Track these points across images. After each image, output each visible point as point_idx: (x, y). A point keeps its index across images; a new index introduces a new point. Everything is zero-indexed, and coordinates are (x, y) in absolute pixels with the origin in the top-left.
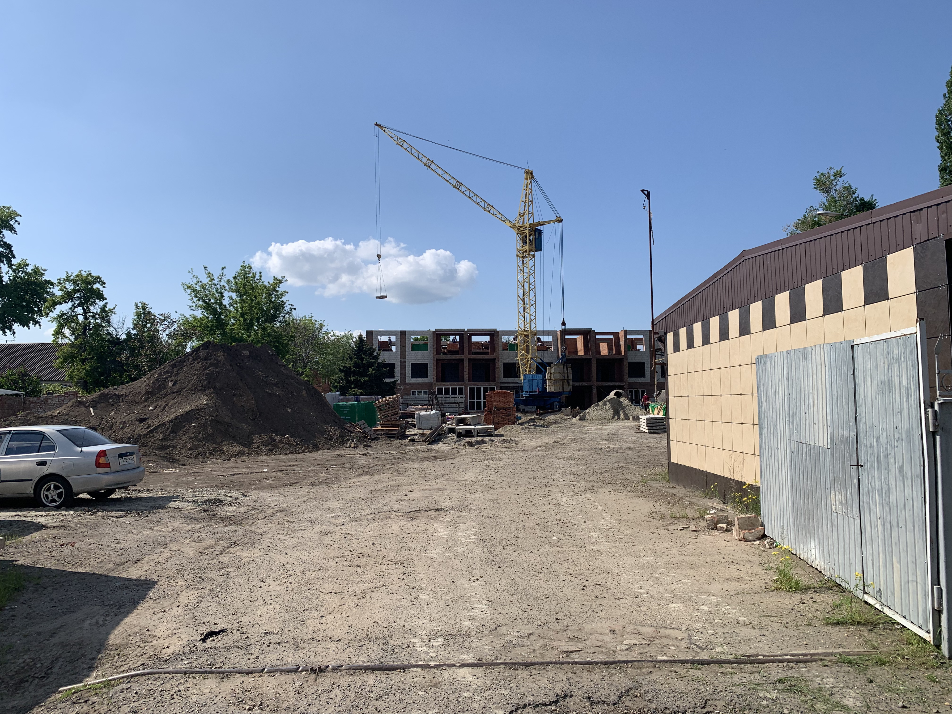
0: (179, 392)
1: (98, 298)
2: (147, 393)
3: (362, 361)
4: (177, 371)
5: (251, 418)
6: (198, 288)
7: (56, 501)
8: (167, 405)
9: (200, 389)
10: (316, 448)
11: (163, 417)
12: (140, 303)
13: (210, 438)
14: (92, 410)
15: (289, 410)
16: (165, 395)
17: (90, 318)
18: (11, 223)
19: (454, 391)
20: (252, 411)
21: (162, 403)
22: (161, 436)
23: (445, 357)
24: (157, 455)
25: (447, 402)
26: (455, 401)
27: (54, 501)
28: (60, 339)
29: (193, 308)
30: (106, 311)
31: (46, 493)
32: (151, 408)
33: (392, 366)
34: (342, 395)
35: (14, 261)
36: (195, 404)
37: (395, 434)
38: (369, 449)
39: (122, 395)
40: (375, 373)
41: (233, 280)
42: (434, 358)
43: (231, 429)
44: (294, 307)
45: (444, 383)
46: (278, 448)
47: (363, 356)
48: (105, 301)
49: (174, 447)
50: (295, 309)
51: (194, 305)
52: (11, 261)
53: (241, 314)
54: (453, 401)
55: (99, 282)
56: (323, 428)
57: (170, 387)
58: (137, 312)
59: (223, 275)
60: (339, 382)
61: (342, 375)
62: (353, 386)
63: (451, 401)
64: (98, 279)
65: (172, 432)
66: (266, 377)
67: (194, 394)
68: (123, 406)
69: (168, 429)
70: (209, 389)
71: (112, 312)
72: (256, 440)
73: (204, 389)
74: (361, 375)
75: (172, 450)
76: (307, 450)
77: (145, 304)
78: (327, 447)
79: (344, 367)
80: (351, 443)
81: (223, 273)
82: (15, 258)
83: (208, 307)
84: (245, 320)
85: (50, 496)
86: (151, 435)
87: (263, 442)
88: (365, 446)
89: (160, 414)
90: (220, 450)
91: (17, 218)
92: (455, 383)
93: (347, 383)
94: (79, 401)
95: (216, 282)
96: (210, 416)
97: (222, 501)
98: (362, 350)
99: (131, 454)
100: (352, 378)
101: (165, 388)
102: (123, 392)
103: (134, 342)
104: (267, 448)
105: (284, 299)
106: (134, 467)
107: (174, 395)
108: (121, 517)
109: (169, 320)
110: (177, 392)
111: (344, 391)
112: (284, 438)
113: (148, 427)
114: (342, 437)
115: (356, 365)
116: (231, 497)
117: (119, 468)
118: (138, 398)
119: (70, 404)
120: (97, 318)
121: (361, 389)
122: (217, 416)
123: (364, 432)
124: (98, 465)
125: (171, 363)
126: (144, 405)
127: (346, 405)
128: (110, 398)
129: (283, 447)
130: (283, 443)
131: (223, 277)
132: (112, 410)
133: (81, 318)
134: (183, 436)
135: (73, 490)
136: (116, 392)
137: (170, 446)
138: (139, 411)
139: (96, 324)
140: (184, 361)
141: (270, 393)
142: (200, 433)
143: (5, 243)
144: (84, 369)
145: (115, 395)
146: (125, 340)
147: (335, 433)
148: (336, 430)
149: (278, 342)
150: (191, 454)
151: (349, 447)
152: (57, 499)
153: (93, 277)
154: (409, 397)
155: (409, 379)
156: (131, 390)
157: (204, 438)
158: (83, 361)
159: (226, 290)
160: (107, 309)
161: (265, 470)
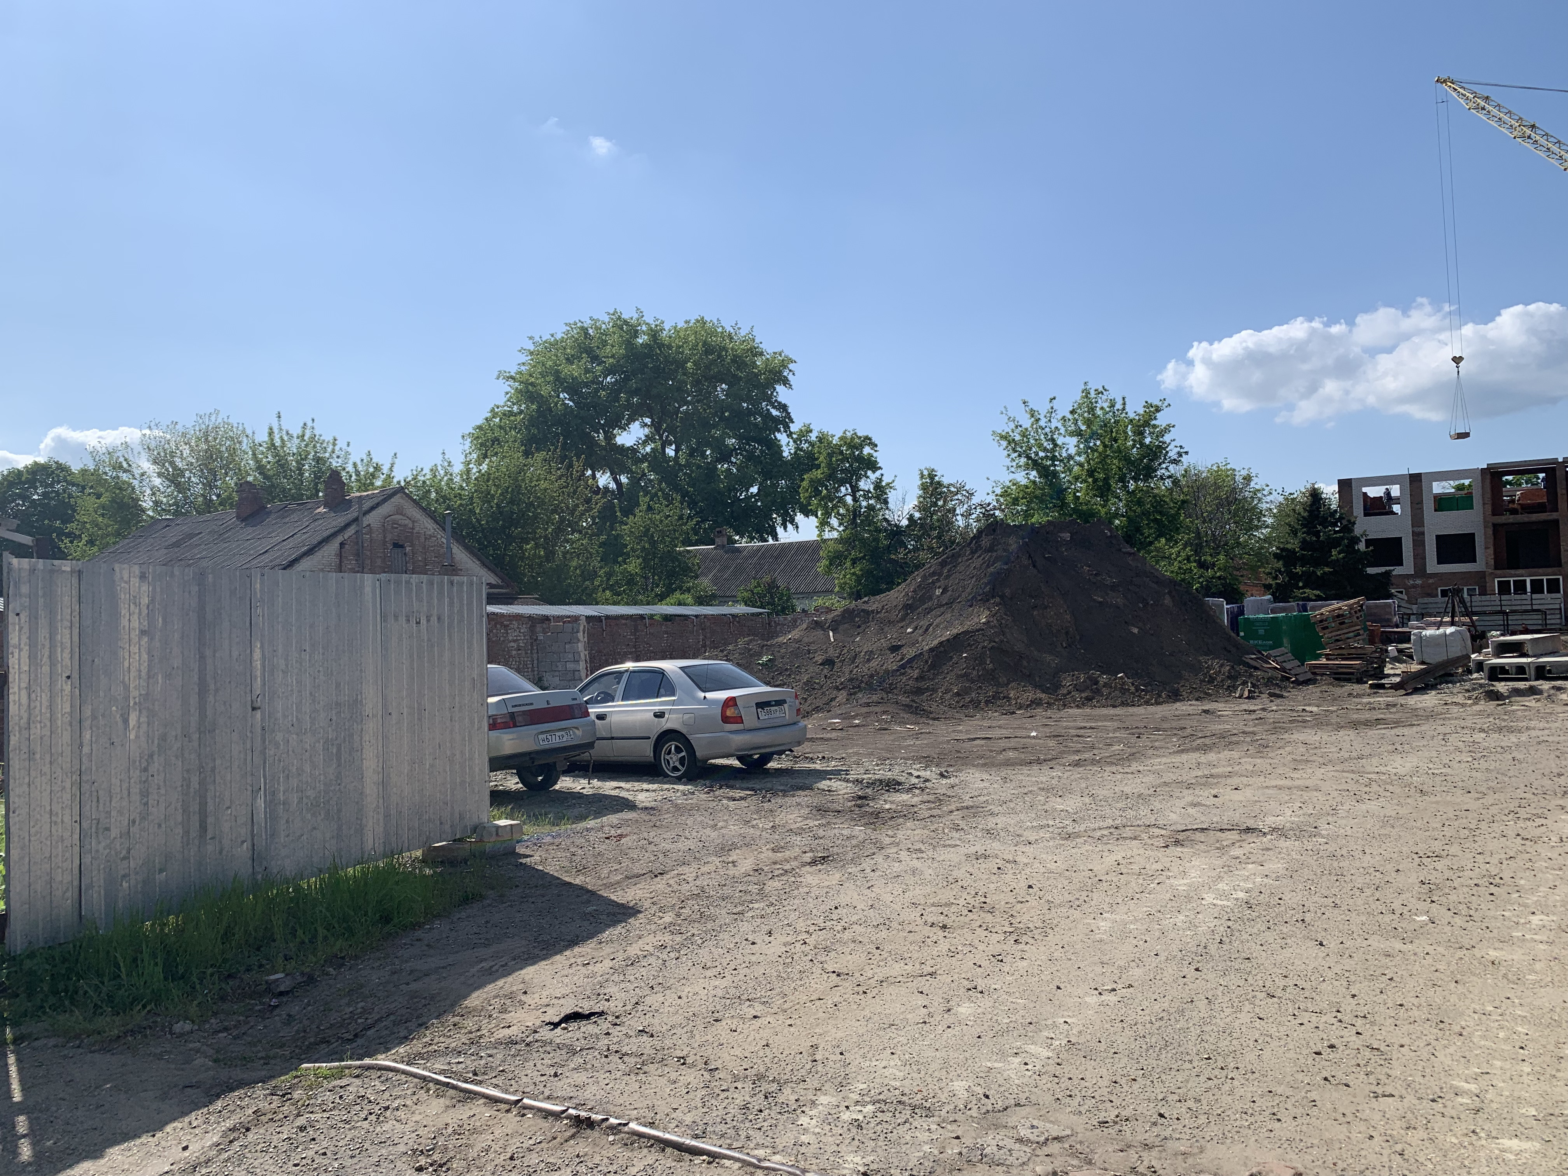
0: (949, 604)
1: (869, 469)
2: (907, 607)
3: (1318, 537)
4: (948, 572)
5: (1065, 645)
6: (1018, 438)
7: (679, 770)
8: (930, 625)
9: (979, 598)
10: (1175, 696)
11: (924, 643)
12: (926, 469)
13: (990, 677)
14: (831, 634)
15: (1136, 631)
16: (930, 610)
17: (861, 498)
18: (785, 374)
19: (1537, 587)
20: (1067, 633)
21: (924, 623)
22: (916, 673)
23: (1511, 519)
24: (897, 703)
25: (1514, 608)
26: (1535, 607)
27: (675, 769)
28: (826, 532)
29: (1013, 469)
30: (883, 487)
31: (667, 757)
32: (909, 630)
33: (1396, 543)
34: (1276, 599)
35: (794, 428)
36: (969, 623)
37: (1352, 673)
38: (1279, 701)
39: (873, 611)
40: (1344, 558)
41: (1070, 417)
42: (1485, 521)
43: (1025, 663)
44: (1185, 450)
45: (1513, 572)
46: (1102, 695)
47: (1319, 528)
48: (878, 473)
49: (935, 690)
50: (1186, 453)
51: (1014, 464)
52: (789, 427)
53: (1088, 471)
54: (1529, 607)
55: (869, 445)
56: (1200, 662)
57: (938, 597)
58: (922, 484)
59: (1052, 410)
60: (1276, 578)
61: (1280, 564)
62: (1301, 584)
63: (1524, 608)
64: (868, 441)
65: (933, 667)
66: (1096, 574)
67: (971, 606)
68: (873, 627)
69: (927, 662)
70: (993, 597)
71: (891, 488)
72: (1067, 682)
73: (984, 599)
74: (1318, 564)
75: (931, 695)
76: (1153, 701)
77: (933, 470)
78: (1197, 695)
79: (1282, 550)
80: (1243, 690)
81: (1052, 408)
82: (793, 422)
83: (1035, 464)
84: (1095, 481)
85: (671, 762)
86: (903, 671)
87: (1076, 685)
88: (1271, 695)
89: (920, 639)
90: (1004, 698)
91: (791, 366)
92: (1541, 570)
93: (1290, 579)
94: (816, 621)
95: (1042, 423)
96: (991, 641)
97: (899, 784)
98: (1317, 517)
99: (780, 703)
100: (1299, 570)
101: (930, 598)
102: (874, 607)
103: (914, 530)
104: (1083, 695)
105: (1167, 438)
106: (785, 723)
107: (942, 609)
108: (742, 798)
109: (964, 493)
110: (946, 604)
111: (1281, 594)
112: (1115, 679)
113: (902, 659)
114: (1233, 677)
115: (1305, 545)
116: (918, 777)
117: (757, 724)
118: (893, 616)
119: (804, 626)
120: (870, 498)
121: (1317, 589)
122: (1002, 641)
123: (1283, 669)
124: (725, 719)
125: (940, 560)
126: (901, 625)
127: (1264, 620)
128: (857, 616)
129: (1110, 693)
130: (1111, 687)
131: (1053, 415)
132: (858, 634)
133: (849, 499)
134: (948, 673)
135: (697, 754)
136: (865, 607)
137: (927, 689)
138: (892, 635)
139: (870, 508)
140: (959, 556)
141: (1101, 602)
142: (974, 669)
143: (780, 403)
144: (854, 574)
145: (863, 610)
146: (907, 526)
147: (1220, 672)
148: (1222, 666)
149: (1161, 513)
150: (957, 702)
151: (1240, 697)
152: (680, 767)
153: (860, 437)
154: (1431, 600)
155: (1433, 566)
156: (885, 603)
157: (979, 677)
158: (854, 562)
159: (1060, 434)
160: (884, 484)
161: (1034, 734)
